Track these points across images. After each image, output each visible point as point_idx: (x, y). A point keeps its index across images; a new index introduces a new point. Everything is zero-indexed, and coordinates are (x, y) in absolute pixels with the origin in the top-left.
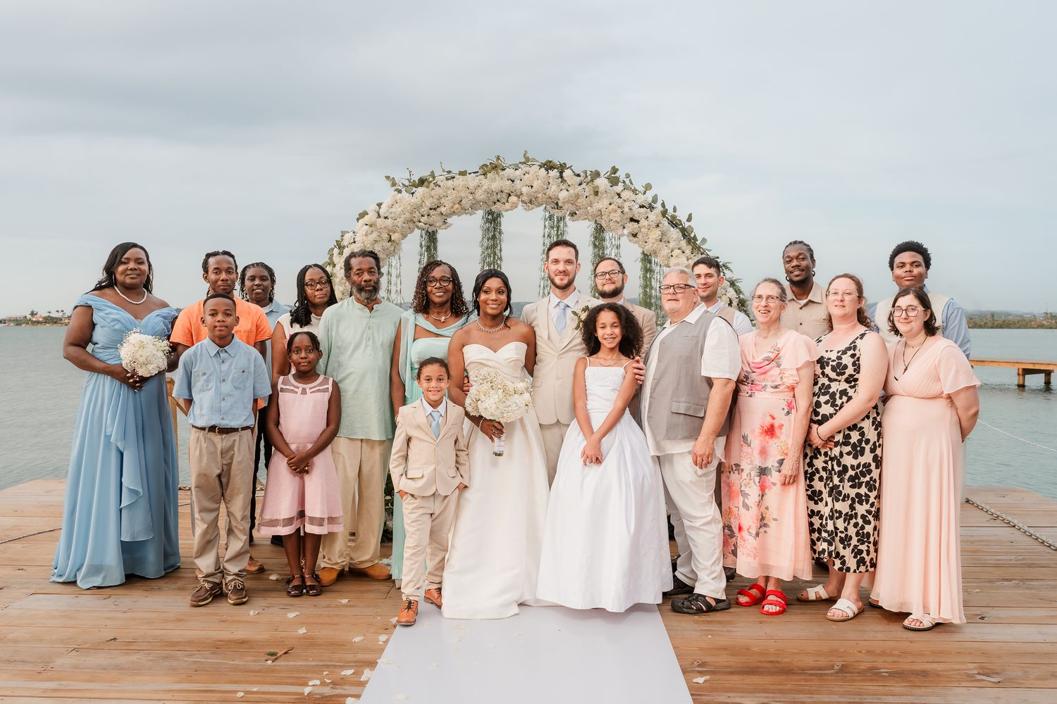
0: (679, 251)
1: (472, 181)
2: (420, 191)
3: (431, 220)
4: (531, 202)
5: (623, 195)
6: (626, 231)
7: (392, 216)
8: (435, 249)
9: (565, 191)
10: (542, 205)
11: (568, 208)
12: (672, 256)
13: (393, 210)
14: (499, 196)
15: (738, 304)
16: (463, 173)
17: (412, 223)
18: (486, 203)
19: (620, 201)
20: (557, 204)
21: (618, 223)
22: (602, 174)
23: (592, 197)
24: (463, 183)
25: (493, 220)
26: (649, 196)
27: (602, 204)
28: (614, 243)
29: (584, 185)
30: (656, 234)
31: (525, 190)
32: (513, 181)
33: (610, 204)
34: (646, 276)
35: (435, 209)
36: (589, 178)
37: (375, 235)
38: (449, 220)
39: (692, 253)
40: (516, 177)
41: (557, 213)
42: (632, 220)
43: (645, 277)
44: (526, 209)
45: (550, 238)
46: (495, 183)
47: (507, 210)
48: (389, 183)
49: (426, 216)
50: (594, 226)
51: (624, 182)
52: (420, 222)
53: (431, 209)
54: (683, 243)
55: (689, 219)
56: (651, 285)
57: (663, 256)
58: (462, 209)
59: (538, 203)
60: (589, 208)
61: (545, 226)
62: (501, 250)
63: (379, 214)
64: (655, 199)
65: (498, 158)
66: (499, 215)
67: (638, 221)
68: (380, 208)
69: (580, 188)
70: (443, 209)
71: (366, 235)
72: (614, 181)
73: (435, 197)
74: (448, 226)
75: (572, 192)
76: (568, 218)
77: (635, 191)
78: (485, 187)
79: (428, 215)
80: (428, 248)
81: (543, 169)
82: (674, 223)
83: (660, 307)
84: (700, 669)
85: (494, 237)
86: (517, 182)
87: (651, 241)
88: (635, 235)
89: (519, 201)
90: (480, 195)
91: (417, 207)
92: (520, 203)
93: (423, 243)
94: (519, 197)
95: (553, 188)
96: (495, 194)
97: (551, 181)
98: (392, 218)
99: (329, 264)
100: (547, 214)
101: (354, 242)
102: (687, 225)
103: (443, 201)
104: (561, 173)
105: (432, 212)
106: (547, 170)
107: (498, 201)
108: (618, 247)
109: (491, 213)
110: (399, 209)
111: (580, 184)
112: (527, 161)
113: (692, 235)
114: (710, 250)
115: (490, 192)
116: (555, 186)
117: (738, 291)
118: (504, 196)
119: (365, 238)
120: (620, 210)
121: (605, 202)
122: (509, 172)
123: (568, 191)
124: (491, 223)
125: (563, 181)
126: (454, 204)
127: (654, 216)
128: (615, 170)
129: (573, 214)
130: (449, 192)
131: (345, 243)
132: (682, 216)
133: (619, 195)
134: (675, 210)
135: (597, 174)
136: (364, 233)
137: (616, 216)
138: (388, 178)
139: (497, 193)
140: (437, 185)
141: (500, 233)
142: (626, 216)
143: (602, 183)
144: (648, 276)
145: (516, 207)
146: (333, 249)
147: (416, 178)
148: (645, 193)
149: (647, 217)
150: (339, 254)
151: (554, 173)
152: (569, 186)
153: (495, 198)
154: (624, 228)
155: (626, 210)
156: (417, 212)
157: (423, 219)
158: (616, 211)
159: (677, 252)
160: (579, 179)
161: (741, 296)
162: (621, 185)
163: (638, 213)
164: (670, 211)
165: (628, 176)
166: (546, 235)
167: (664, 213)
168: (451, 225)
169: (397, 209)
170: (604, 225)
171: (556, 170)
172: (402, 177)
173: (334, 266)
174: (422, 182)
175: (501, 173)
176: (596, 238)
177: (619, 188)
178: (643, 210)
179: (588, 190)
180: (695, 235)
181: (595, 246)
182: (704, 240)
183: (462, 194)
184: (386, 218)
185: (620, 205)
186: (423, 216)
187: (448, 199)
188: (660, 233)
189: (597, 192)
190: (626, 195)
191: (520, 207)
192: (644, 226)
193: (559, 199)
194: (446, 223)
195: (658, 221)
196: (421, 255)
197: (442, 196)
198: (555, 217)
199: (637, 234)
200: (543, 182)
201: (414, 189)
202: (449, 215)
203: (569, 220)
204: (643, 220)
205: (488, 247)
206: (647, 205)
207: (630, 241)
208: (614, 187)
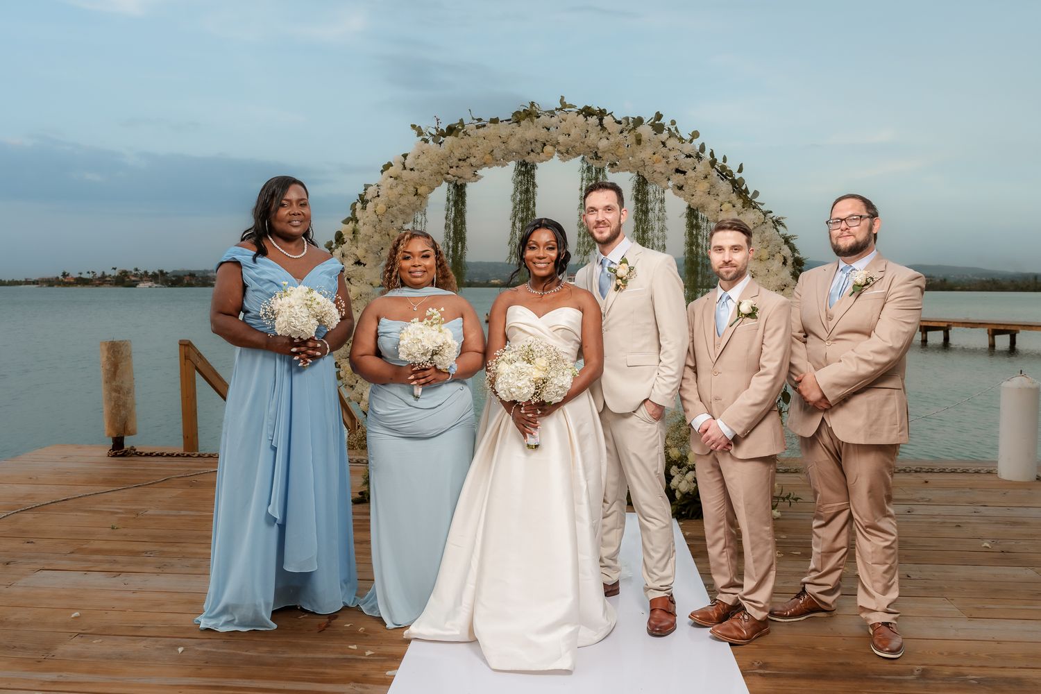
0: (730, 205)
1: (504, 129)
2: (449, 140)
3: (459, 172)
4: (567, 152)
5: (668, 144)
6: (670, 184)
7: (418, 167)
8: (464, 203)
9: (606, 140)
10: (580, 154)
11: (608, 158)
12: (721, 210)
13: (420, 161)
14: (533, 145)
15: (793, 263)
16: (494, 121)
17: (440, 175)
18: (519, 153)
19: (665, 150)
20: (596, 154)
21: (663, 174)
22: (645, 121)
23: (634, 146)
24: (494, 132)
25: (526, 172)
26: (697, 143)
27: (645, 153)
28: (658, 197)
29: (625, 133)
30: (704, 186)
31: (561, 139)
32: (549, 129)
33: (654, 154)
35: (464, 160)
36: (631, 125)
37: (400, 188)
38: (479, 172)
39: (744, 208)
40: (552, 125)
41: (596, 164)
42: (678, 171)
43: (691, 234)
44: (562, 160)
46: (529, 131)
47: (542, 161)
48: (414, 132)
49: (454, 168)
50: (636, 178)
51: (669, 129)
52: (448, 174)
53: (460, 160)
54: (734, 197)
55: (740, 170)
56: (697, 242)
57: (711, 211)
58: (493, 159)
59: (575, 152)
60: (630, 158)
61: (582, 179)
62: (534, 205)
63: (404, 166)
64: (702, 148)
65: (532, 104)
66: (533, 167)
67: (684, 173)
68: (405, 159)
69: (621, 136)
70: (472, 160)
71: (391, 188)
72: (658, 128)
73: (464, 147)
74: (479, 179)
75: (612, 140)
76: (607, 169)
77: (681, 139)
78: (518, 136)
79: (457, 167)
80: (456, 203)
81: (581, 116)
82: (724, 173)
83: (707, 266)
84: (762, 671)
85: (527, 191)
86: (553, 130)
87: (699, 193)
88: (680, 188)
89: (555, 151)
90: (514, 144)
91: (445, 158)
92: (556, 154)
93: (451, 197)
94: (555, 146)
95: (593, 137)
96: (529, 144)
97: (589, 129)
98: (418, 170)
99: (352, 220)
100: (585, 166)
101: (378, 196)
102: (737, 176)
103: (473, 151)
104: (601, 120)
105: (461, 163)
106: (585, 117)
107: (532, 151)
108: (662, 201)
109: (524, 164)
110: (426, 161)
111: (621, 132)
112: (564, 105)
113: (744, 188)
114: (763, 204)
115: (524, 142)
116: (594, 134)
117: (793, 249)
118: (539, 145)
119: (390, 192)
120: (665, 160)
121: (649, 151)
122: (544, 119)
123: (608, 139)
124: (524, 175)
125: (603, 128)
126: (485, 154)
127: (702, 167)
128: (659, 116)
129: (613, 165)
130: (479, 142)
131: (368, 197)
132: (732, 166)
133: (664, 144)
134: (725, 159)
135: (639, 121)
136: (389, 186)
137: (660, 167)
138: (413, 126)
139: (531, 143)
140: (465, 133)
141: (534, 185)
142: (671, 167)
143: (645, 130)
144: (695, 232)
145: (552, 157)
146: (355, 204)
147: (444, 127)
148: (691, 141)
149: (695, 168)
150: (362, 209)
151: (593, 120)
152: (609, 134)
153: (529, 148)
154: (669, 179)
155: (671, 160)
156: (445, 164)
157: (452, 171)
158: (660, 161)
159: (726, 206)
160: (620, 127)
161: (796, 255)
162: (666, 132)
163: (686, 163)
164: (720, 161)
165: (673, 123)
167: (713, 163)
168: (482, 177)
169: (424, 160)
170: (647, 178)
171: (595, 117)
172: (429, 126)
173: (357, 221)
174: (451, 130)
175: (536, 120)
176: (638, 191)
177: (664, 136)
178: (689, 160)
179: (631, 139)
180: (746, 188)
181: (637, 199)
182: (756, 194)
183: (494, 144)
184: (412, 170)
185: (665, 155)
186: (451, 167)
187: (478, 148)
188: (708, 185)
189: (640, 140)
190: (672, 143)
191: (556, 157)
192: (691, 177)
193: (598, 149)
194: (476, 175)
195: (706, 173)
196: (448, 210)
197: (471, 145)
198: (594, 169)
199: (683, 186)
200: (581, 130)
201: (442, 138)
202: (480, 167)
203: (609, 171)
204: (690, 170)
205: (521, 201)
206: (694, 155)
207: (675, 194)
208: (659, 135)
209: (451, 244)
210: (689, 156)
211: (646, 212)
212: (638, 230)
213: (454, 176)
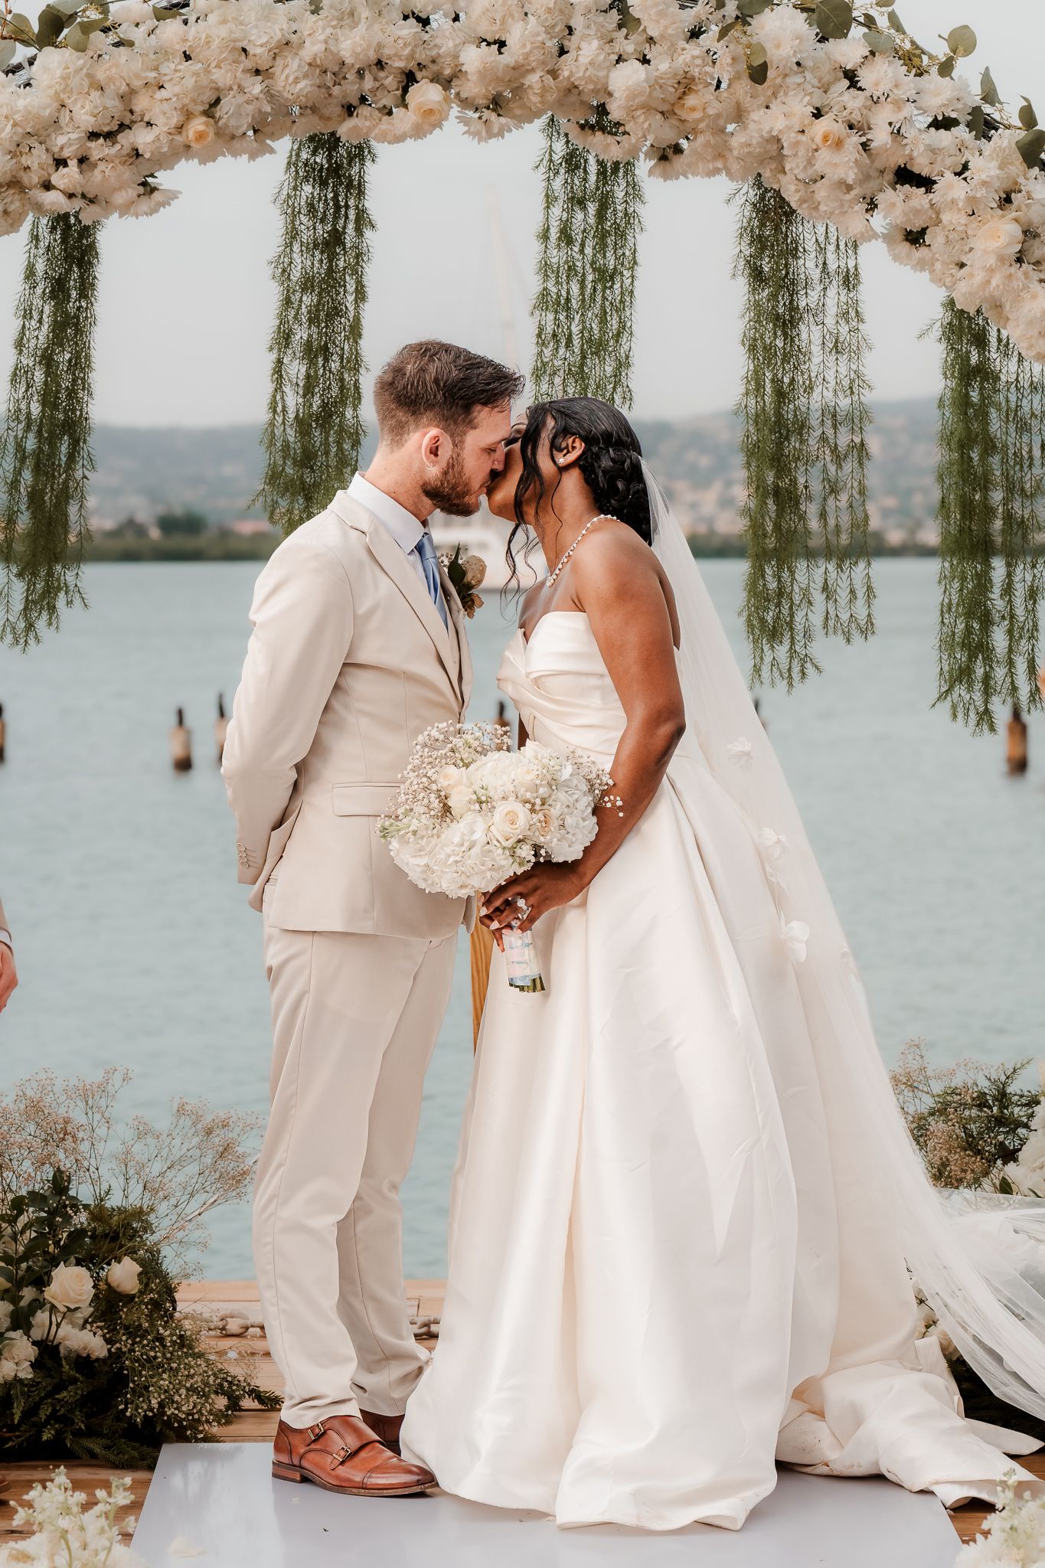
1: (259, 25)
2: (53, 63)
4: (496, 104)
5: (865, 78)
6: (879, 221)
9: (636, 63)
11: (646, 131)
14: (368, 83)
18: (314, 109)
19: (854, 102)
20: (602, 110)
21: (849, 188)
23: (745, 85)
24: (223, 32)
25: (334, 169)
26: (971, 77)
27: (781, 114)
28: (832, 266)
29: (708, 40)
30: (1000, 233)
31: (474, 58)
32: (425, 22)
33: (818, 114)
34: (967, 395)
35: (110, 136)
36: (731, 9)
38: (163, 179)
41: (600, 148)
42: (905, 176)
43: (962, 402)
44: (476, 134)
45: (570, 242)
46: (351, 27)
47: (399, 139)
49: (73, 163)
50: (753, 194)
51: (869, 22)
52: (47, 186)
53: (93, 136)
56: (985, 430)
57: (1030, 323)
58: (218, 132)
59: (524, 106)
60: (730, 128)
61: (550, 200)
62: (361, 294)
64: (992, 91)
66: (360, 153)
67: (926, 183)
69: (694, 50)
70: (142, 138)
72: (830, 20)
73: (111, 89)
74: (163, 204)
75: (662, 65)
76: (644, 166)
77: (912, 59)
78: (313, 49)
79: (82, 161)
85: (333, 242)
86: (439, 21)
87: (981, 258)
88: (915, 238)
89: (447, 100)
90: (293, 79)
91: (38, 132)
92: (455, 110)
94: (447, 83)
95: (587, 52)
96: (351, 76)
97: (577, 22)
100: (560, 148)
103: (141, 104)
105: (98, 149)
107: (363, 100)
108: (850, 280)
109: (325, 143)
111: (695, 34)
115: (332, 71)
116: (595, 43)
118: (391, 81)
120: (855, 139)
121: (799, 106)
123: (645, 61)
126: (189, 116)
127: (991, 160)
129: (666, 152)
130: (168, 68)
133: (851, 77)
137: (844, 164)
139: (360, 73)
140: (116, 38)
141: (362, 220)
142: (879, 164)
143: (782, 29)
144: (975, 396)
145: (438, 125)
148: (946, 68)
149: (965, 167)
152: (651, 40)
153: (350, 89)
154: (872, 206)
155: (881, 137)
156: (39, 151)
157: (62, 178)
158: (839, 144)
162: (857, 32)
163: (928, 147)
166: (554, 233)
167: (1032, 149)
168: (173, 195)
170: (792, 195)
174: (58, 27)
176: (760, 243)
177: (850, 48)
178: (944, 138)
179: (727, 57)
181: (757, 276)
183: (222, 76)
185: (856, 117)
186: (60, 163)
187: (163, 94)
188: (1016, 231)
189: (764, 67)
190: (881, 75)
191: (453, 125)
192: (953, 201)
193: (610, 95)
194: (149, 190)
195: (1007, 185)
196: (27, 314)
197: (137, 84)
198: (592, 161)
199: (923, 231)
200: (549, 30)
201: (22, 53)
202: (166, 160)
203: (651, 173)
204: (949, 176)
205: (307, 284)
206: (964, 118)
207: (896, 258)
208: (832, 45)
209: (31, 444)
210: (944, 123)
211: (787, 322)
212: (759, 387)
213: (71, 196)
